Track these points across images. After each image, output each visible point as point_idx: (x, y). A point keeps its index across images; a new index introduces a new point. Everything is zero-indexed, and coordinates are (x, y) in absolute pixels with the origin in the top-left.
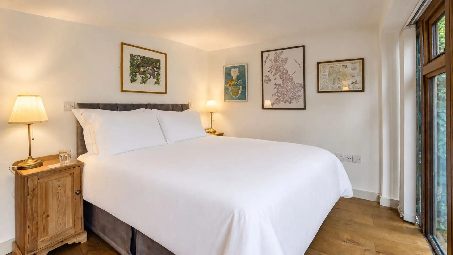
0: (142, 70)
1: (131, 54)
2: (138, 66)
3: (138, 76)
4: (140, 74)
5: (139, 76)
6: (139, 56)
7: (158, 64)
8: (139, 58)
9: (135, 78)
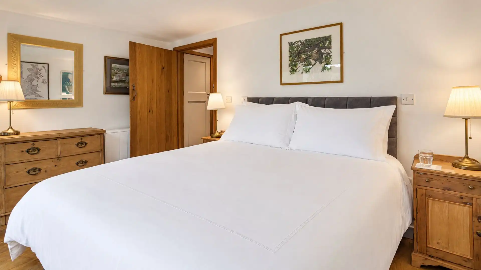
0: (304, 56)
1: (290, 43)
2: (299, 53)
3: (298, 66)
4: (301, 62)
5: (300, 64)
6: (300, 41)
7: (328, 42)
8: (300, 43)
9: (295, 68)
